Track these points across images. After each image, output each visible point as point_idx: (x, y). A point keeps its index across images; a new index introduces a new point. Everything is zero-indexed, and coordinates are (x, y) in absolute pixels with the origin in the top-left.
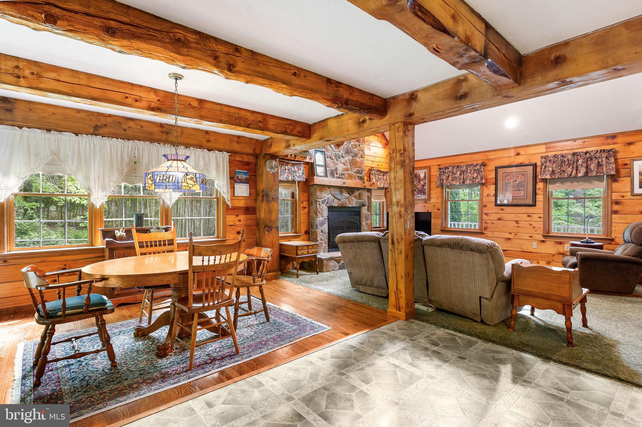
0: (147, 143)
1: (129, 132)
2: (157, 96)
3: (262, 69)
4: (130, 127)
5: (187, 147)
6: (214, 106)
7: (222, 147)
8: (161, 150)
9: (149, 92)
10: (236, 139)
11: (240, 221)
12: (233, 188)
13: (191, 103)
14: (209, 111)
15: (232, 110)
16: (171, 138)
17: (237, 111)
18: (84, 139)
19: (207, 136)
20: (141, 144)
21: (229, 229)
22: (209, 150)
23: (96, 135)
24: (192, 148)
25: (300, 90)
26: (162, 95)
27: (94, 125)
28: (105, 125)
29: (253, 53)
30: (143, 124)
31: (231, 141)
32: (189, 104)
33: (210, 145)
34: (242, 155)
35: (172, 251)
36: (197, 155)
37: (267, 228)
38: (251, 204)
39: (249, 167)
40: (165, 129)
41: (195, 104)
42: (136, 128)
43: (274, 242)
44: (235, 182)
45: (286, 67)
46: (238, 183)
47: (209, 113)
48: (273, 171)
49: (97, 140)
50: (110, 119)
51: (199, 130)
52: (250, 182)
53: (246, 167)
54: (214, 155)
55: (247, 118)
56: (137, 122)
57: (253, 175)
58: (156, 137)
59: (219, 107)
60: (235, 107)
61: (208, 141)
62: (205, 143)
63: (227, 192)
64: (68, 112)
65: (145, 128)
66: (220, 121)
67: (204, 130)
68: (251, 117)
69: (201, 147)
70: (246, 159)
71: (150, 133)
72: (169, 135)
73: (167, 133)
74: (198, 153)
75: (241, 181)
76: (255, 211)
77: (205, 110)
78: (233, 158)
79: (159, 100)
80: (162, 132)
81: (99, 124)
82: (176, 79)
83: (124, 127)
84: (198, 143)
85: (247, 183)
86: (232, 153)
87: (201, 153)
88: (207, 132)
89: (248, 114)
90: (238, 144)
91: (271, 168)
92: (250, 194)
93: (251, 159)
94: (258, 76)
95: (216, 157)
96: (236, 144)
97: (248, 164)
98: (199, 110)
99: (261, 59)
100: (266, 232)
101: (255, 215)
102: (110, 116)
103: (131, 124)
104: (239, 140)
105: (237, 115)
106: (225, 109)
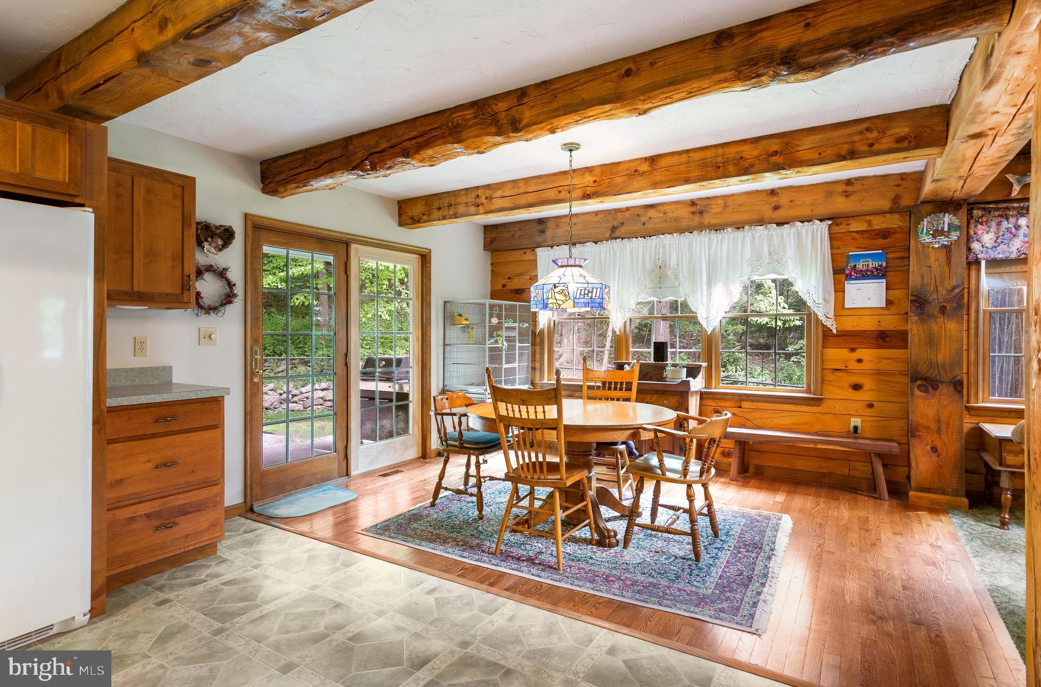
0: (675, 234)
1: (649, 226)
2: (593, 176)
3: (563, 100)
4: (650, 218)
5: (738, 228)
6: (675, 160)
7: (806, 212)
8: (696, 242)
9: (584, 174)
10: (843, 188)
11: (860, 361)
12: (839, 290)
13: (639, 168)
14: (668, 170)
15: (709, 154)
16: (707, 219)
17: (720, 151)
18: (605, 246)
19: (775, 199)
20: (667, 239)
21: (830, 377)
22: (779, 224)
23: (616, 238)
24: (747, 227)
25: (642, 98)
26: (597, 172)
27: (611, 227)
28: (622, 224)
29: (545, 83)
30: (667, 208)
31: (829, 194)
32: (636, 171)
33: (781, 214)
34: (868, 218)
35: (628, 400)
36: (756, 238)
37: (919, 382)
38: (890, 323)
39: (889, 240)
40: (698, 207)
41: (645, 167)
42: (658, 218)
43: (943, 418)
44: (849, 277)
45: (607, 71)
46: (856, 279)
47: (667, 173)
48: (944, 240)
49: (617, 244)
50: (627, 214)
51: (757, 191)
52: (890, 274)
53: (881, 242)
54: (793, 230)
55: (742, 158)
56: (660, 208)
57: (902, 258)
58: (684, 224)
59: (684, 158)
60: (716, 146)
61: (776, 208)
62: (768, 213)
63: (825, 300)
64: (587, 218)
65: (670, 215)
66: (687, 181)
67: (766, 190)
68: (750, 152)
69: (761, 222)
70: (879, 223)
71: (677, 220)
72: (704, 215)
73: (701, 213)
74: (758, 234)
75: (865, 275)
76: (906, 340)
77: (661, 172)
78: (836, 229)
79: (595, 181)
80: (693, 213)
81: (616, 224)
82: (571, 151)
83: (644, 219)
84: (754, 216)
85: (884, 276)
86: (835, 219)
87: (766, 232)
88: (773, 192)
89: (746, 147)
90: (847, 196)
91: (937, 233)
92: (889, 302)
93: (894, 222)
94: (556, 117)
95: (799, 234)
96: (842, 199)
97: (885, 234)
98: (651, 174)
99: (560, 85)
100: (917, 392)
101: (904, 351)
102: (628, 209)
103: (652, 213)
104: (849, 188)
105: (720, 159)
106: (696, 156)
